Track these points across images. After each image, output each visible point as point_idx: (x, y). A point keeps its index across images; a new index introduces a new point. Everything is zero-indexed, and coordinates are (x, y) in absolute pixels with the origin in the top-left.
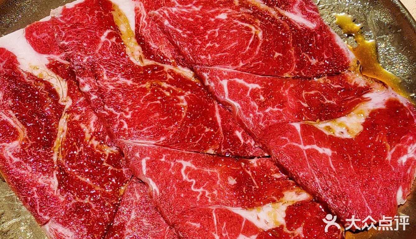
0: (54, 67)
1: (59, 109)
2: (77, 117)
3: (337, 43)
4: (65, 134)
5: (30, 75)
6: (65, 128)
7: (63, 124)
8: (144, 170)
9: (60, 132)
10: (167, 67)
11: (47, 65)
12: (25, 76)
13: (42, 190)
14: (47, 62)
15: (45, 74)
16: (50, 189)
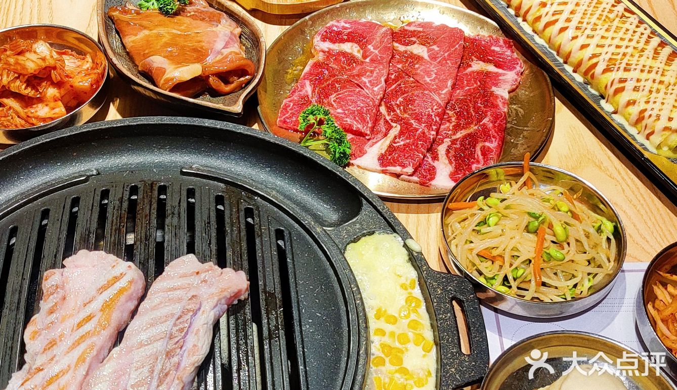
0: (435, 158)
1: (454, 142)
2: (450, 132)
3: (308, 70)
4: (461, 132)
5: (451, 163)
6: (459, 133)
7: (459, 135)
8: (447, 90)
9: (462, 134)
10: (388, 118)
11: (438, 160)
12: (453, 165)
13: (494, 122)
14: (436, 162)
15: (444, 158)
16: (490, 120)
